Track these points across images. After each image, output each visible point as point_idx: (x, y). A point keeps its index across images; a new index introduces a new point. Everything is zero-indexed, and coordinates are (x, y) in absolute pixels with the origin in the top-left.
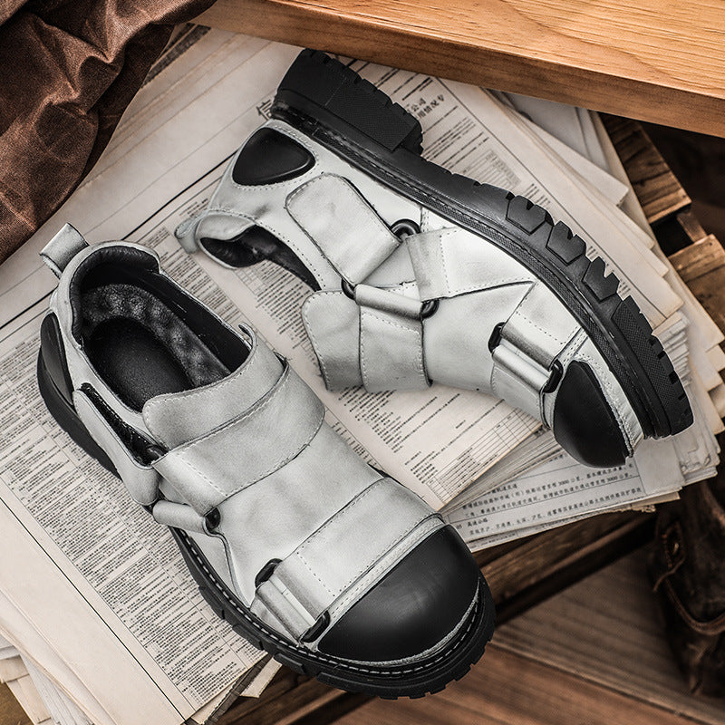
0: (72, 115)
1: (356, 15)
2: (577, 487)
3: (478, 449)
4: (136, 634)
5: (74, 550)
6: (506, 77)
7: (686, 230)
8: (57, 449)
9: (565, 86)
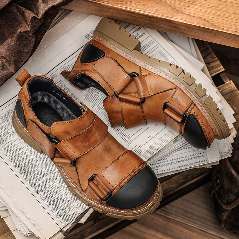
0: (27, 35)
1: (118, 6)
2: (186, 159)
3: (155, 145)
4: (45, 202)
5: (26, 175)
6: (166, 27)
7: (223, 79)
8: (20, 143)
9: (185, 30)
